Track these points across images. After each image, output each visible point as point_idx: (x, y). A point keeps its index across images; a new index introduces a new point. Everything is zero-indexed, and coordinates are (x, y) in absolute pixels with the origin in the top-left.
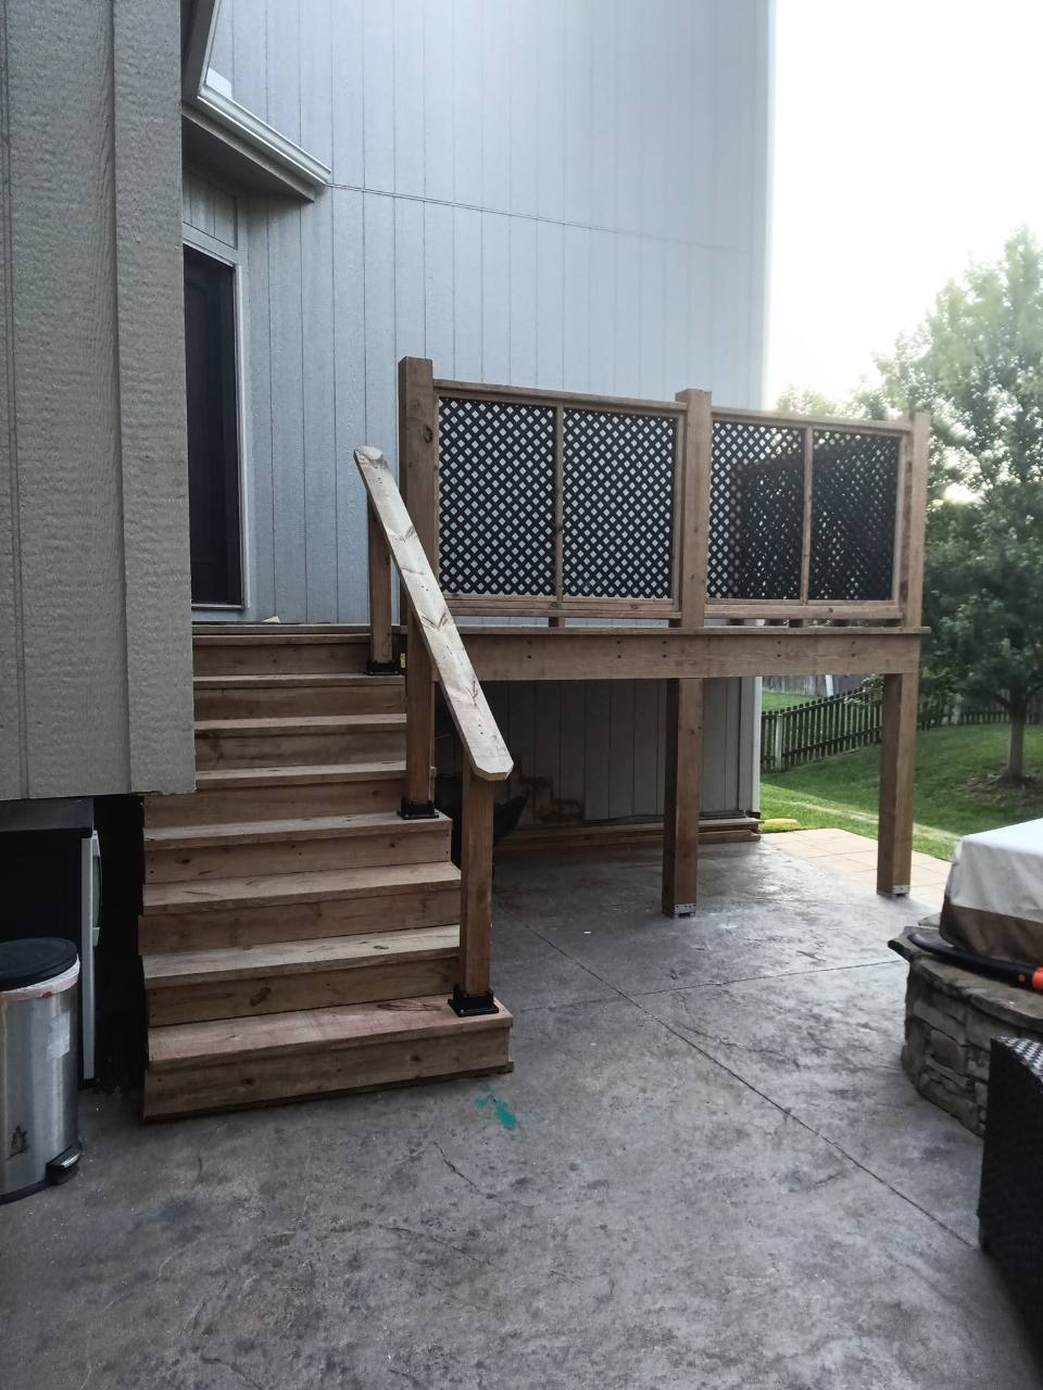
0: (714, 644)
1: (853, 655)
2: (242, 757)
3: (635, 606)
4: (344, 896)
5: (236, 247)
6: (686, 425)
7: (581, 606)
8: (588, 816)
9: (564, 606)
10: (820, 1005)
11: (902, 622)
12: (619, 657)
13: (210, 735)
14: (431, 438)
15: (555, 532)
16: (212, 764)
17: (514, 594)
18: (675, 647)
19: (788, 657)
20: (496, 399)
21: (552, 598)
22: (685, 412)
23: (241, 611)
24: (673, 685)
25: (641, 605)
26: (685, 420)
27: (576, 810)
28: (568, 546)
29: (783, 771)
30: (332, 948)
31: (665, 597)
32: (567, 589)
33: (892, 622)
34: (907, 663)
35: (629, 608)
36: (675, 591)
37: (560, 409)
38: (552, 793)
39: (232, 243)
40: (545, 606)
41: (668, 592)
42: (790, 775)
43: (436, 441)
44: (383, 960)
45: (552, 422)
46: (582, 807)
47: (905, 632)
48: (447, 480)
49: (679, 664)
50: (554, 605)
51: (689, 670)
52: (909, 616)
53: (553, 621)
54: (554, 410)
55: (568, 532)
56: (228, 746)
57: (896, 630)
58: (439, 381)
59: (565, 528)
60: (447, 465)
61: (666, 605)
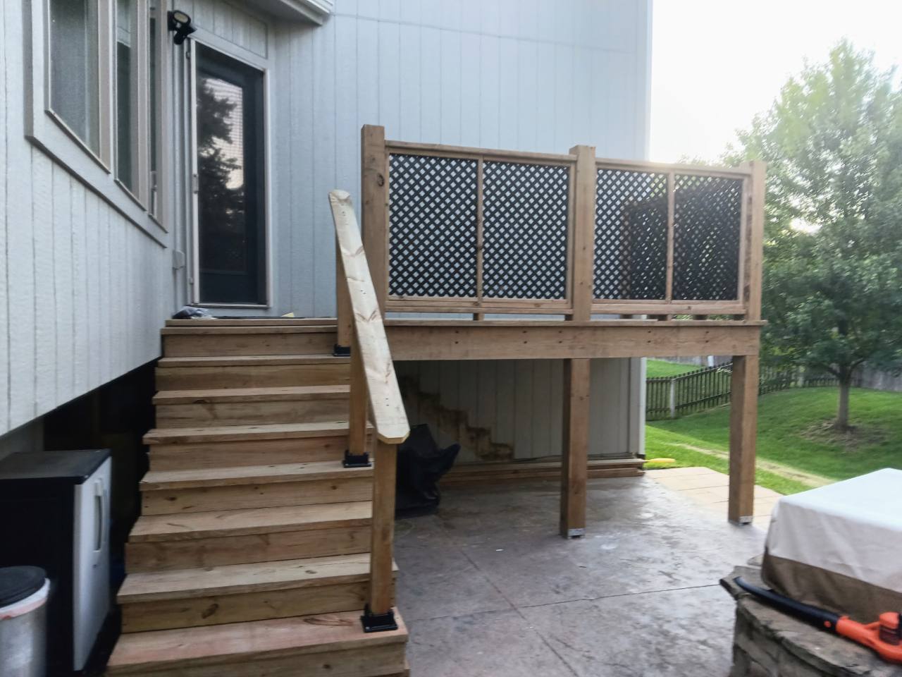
0: (599, 333)
1: (707, 341)
2: (231, 418)
3: (537, 305)
4: (288, 529)
5: (267, 57)
6: (576, 172)
7: (496, 305)
8: (517, 456)
9: (484, 305)
11: (746, 317)
12: (525, 342)
13: (208, 401)
14: (383, 183)
15: (476, 252)
16: (208, 423)
17: (446, 296)
18: (568, 335)
19: (656, 342)
20: (432, 154)
21: (474, 299)
22: (575, 162)
23: (266, 309)
24: (567, 363)
25: (542, 304)
26: (576, 168)
27: (508, 451)
28: (487, 261)
30: (274, 571)
31: (561, 299)
32: (486, 293)
33: (738, 317)
34: (750, 347)
35: (533, 306)
36: (569, 294)
37: (481, 161)
38: (490, 439)
39: (264, 55)
40: (469, 305)
41: (563, 295)
42: (680, 421)
43: (387, 185)
44: (310, 583)
45: (475, 170)
46: (512, 449)
47: (746, 324)
48: (395, 214)
49: (571, 348)
50: (476, 304)
51: (579, 351)
52: (751, 312)
53: (476, 316)
54: (476, 161)
55: (487, 251)
56: (221, 409)
57: (740, 323)
58: (389, 142)
59: (484, 248)
60: (396, 203)
61: (561, 305)
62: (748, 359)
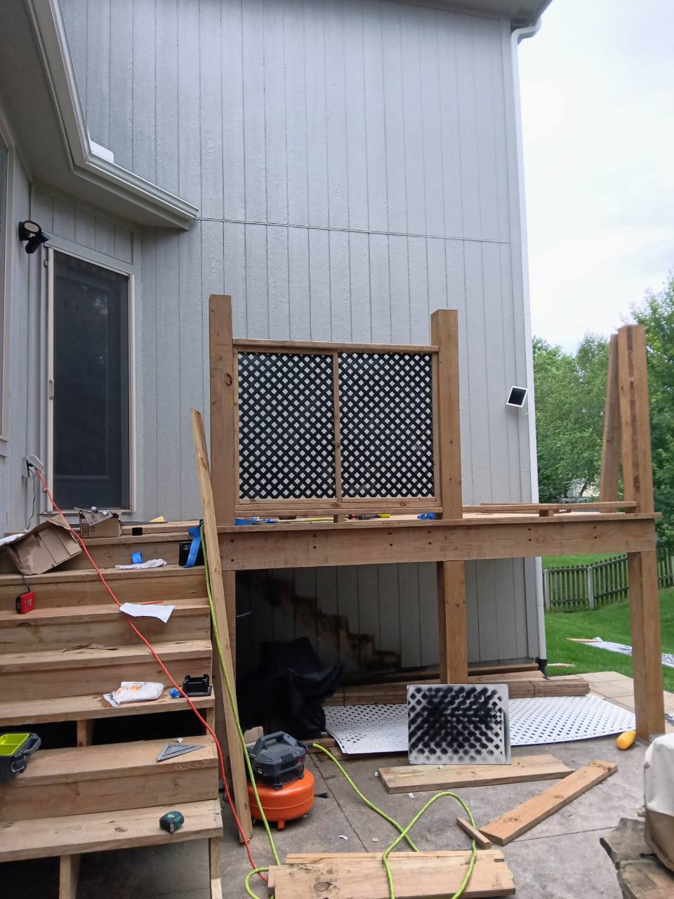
0: (473, 532)
1: (596, 538)
2: (59, 641)
3: (403, 504)
5: (132, 263)
6: (438, 363)
7: (358, 505)
8: (404, 665)
9: (343, 505)
10: (554, 880)
11: (637, 508)
12: (391, 545)
13: (33, 624)
14: (231, 382)
15: (333, 450)
16: (34, 647)
17: (303, 498)
18: (439, 536)
19: (537, 541)
20: (283, 351)
21: (334, 500)
22: (437, 353)
23: (130, 514)
24: (440, 565)
25: (408, 502)
26: (438, 359)
27: (394, 659)
28: (346, 459)
29: (595, 609)
30: (79, 828)
31: (430, 496)
32: (346, 492)
33: (630, 510)
34: (647, 543)
35: (399, 506)
36: (437, 491)
37: (335, 355)
38: (373, 646)
39: (129, 261)
40: (328, 506)
41: (431, 491)
42: (601, 612)
43: (236, 384)
45: (330, 366)
46: (399, 657)
47: (639, 517)
48: (246, 413)
49: (443, 549)
50: (335, 505)
51: (453, 553)
52: (642, 504)
53: (336, 520)
54: (331, 357)
55: (346, 448)
56: (46, 632)
57: (631, 516)
58: (237, 340)
59: (343, 445)
60: (246, 402)
61: (429, 503)
62: (643, 555)
